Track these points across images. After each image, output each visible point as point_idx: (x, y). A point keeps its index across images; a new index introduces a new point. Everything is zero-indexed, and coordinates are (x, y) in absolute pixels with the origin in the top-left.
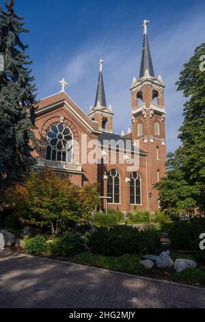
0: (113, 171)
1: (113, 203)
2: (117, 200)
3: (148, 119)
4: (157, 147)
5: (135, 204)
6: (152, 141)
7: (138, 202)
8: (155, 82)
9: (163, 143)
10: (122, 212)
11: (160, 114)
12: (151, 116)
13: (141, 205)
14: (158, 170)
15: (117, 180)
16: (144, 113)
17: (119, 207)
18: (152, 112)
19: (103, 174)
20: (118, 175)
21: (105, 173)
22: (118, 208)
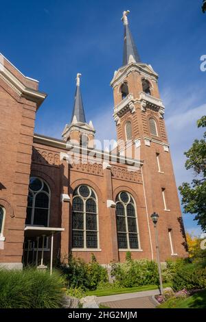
0: (84, 189)
1: (85, 249)
2: (92, 243)
3: (139, 114)
4: (158, 154)
5: (129, 249)
6: (148, 143)
7: (134, 244)
8: (145, 69)
9: (166, 149)
10: (103, 266)
11: (155, 108)
12: (142, 109)
13: (140, 250)
14: (163, 189)
15: (91, 204)
16: (132, 106)
17: (97, 257)
18: (143, 104)
19: (61, 192)
20: (93, 195)
21: (65, 188)
22: (94, 259)
